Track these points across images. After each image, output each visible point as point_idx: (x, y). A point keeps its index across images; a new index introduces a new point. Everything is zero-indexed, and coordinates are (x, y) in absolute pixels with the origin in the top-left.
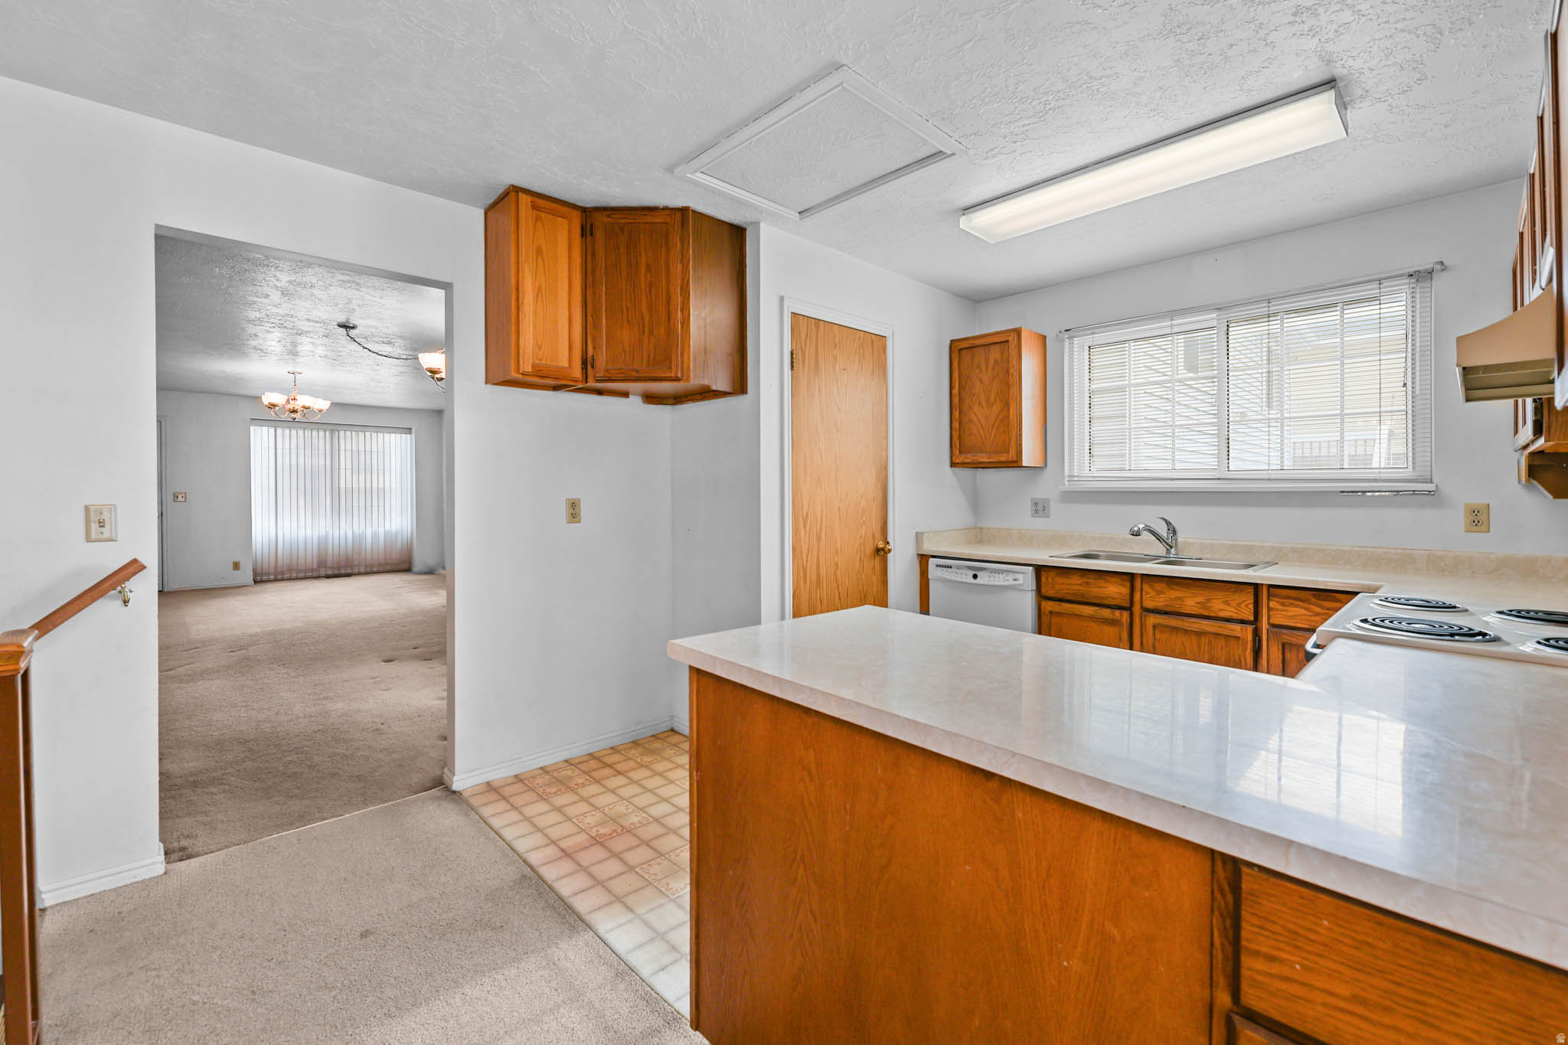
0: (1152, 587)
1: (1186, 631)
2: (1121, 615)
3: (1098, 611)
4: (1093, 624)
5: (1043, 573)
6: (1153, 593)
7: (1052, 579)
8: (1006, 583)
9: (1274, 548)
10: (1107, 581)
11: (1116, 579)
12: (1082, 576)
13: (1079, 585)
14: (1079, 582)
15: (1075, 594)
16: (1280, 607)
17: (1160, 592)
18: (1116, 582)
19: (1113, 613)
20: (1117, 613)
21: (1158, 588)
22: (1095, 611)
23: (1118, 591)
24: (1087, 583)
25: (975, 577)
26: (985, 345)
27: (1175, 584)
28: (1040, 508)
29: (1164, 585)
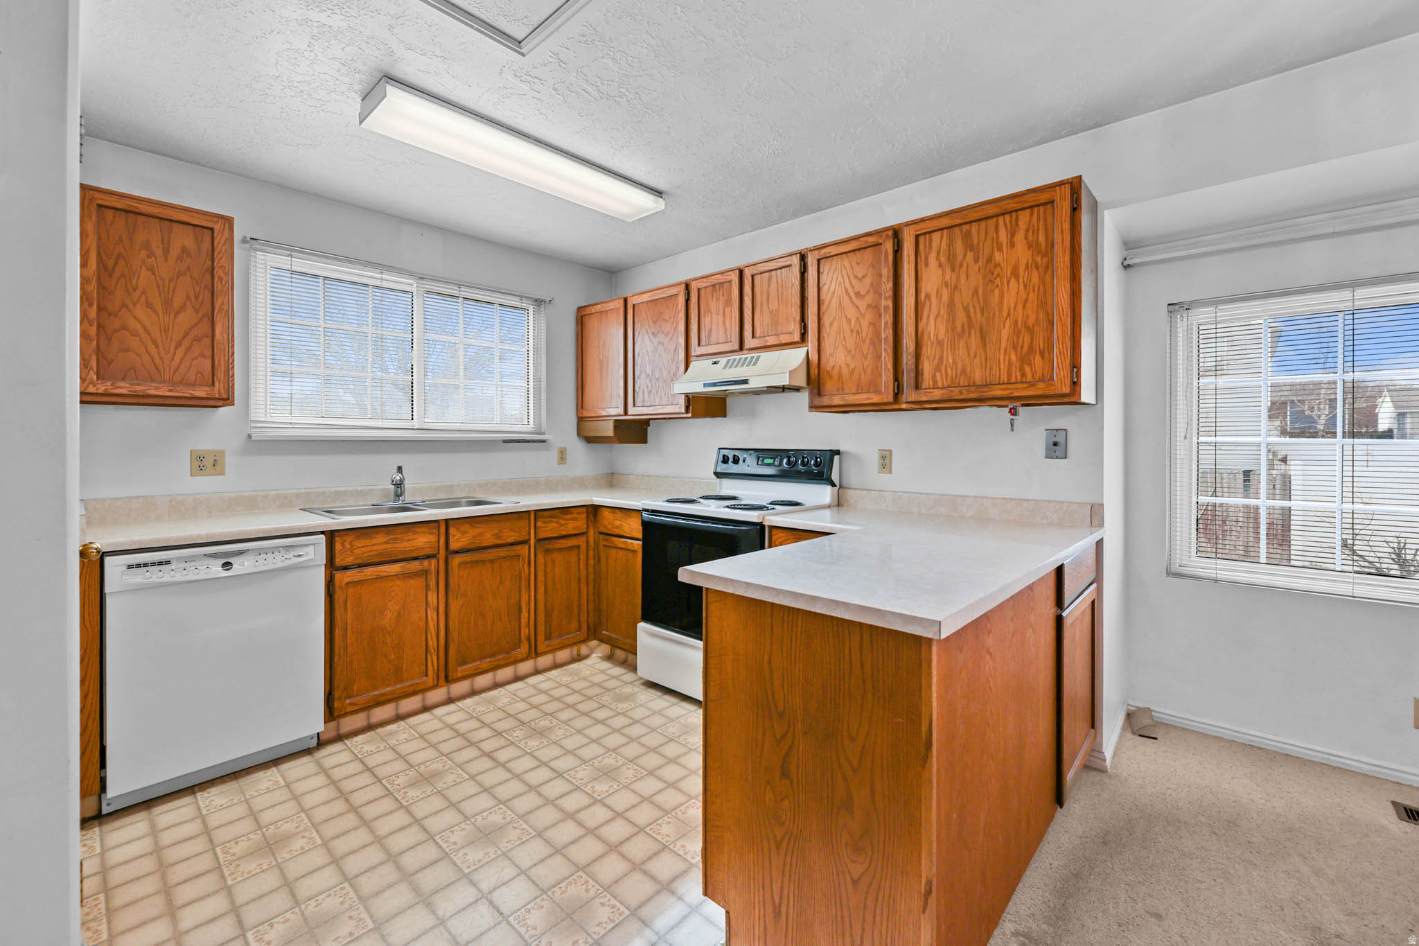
0: (457, 529)
1: (484, 562)
2: (430, 565)
3: (408, 566)
4: (398, 582)
5: (337, 539)
6: (459, 535)
7: (350, 543)
8: (287, 563)
9: (466, 485)
10: (416, 533)
11: (425, 528)
12: (388, 533)
13: (386, 543)
14: (385, 540)
15: (380, 555)
16: (543, 525)
17: (464, 533)
18: (424, 532)
19: (422, 564)
20: (426, 563)
21: (463, 529)
22: (402, 567)
23: (427, 540)
24: (395, 539)
25: (227, 565)
26: (161, 219)
27: (477, 523)
28: (208, 462)
29: (467, 526)
